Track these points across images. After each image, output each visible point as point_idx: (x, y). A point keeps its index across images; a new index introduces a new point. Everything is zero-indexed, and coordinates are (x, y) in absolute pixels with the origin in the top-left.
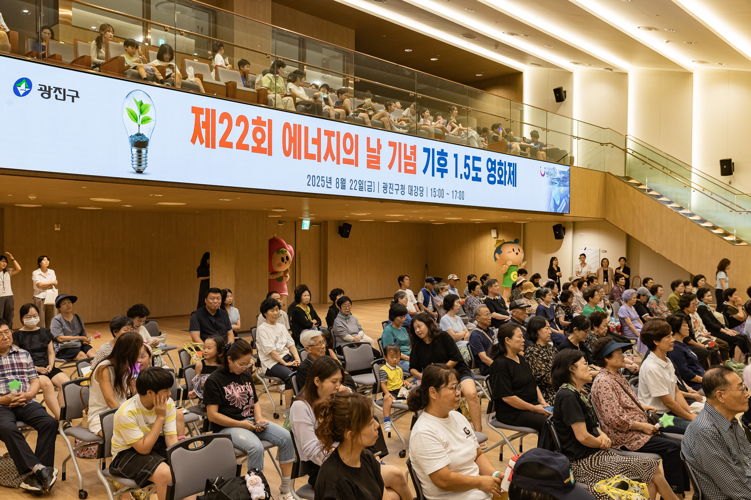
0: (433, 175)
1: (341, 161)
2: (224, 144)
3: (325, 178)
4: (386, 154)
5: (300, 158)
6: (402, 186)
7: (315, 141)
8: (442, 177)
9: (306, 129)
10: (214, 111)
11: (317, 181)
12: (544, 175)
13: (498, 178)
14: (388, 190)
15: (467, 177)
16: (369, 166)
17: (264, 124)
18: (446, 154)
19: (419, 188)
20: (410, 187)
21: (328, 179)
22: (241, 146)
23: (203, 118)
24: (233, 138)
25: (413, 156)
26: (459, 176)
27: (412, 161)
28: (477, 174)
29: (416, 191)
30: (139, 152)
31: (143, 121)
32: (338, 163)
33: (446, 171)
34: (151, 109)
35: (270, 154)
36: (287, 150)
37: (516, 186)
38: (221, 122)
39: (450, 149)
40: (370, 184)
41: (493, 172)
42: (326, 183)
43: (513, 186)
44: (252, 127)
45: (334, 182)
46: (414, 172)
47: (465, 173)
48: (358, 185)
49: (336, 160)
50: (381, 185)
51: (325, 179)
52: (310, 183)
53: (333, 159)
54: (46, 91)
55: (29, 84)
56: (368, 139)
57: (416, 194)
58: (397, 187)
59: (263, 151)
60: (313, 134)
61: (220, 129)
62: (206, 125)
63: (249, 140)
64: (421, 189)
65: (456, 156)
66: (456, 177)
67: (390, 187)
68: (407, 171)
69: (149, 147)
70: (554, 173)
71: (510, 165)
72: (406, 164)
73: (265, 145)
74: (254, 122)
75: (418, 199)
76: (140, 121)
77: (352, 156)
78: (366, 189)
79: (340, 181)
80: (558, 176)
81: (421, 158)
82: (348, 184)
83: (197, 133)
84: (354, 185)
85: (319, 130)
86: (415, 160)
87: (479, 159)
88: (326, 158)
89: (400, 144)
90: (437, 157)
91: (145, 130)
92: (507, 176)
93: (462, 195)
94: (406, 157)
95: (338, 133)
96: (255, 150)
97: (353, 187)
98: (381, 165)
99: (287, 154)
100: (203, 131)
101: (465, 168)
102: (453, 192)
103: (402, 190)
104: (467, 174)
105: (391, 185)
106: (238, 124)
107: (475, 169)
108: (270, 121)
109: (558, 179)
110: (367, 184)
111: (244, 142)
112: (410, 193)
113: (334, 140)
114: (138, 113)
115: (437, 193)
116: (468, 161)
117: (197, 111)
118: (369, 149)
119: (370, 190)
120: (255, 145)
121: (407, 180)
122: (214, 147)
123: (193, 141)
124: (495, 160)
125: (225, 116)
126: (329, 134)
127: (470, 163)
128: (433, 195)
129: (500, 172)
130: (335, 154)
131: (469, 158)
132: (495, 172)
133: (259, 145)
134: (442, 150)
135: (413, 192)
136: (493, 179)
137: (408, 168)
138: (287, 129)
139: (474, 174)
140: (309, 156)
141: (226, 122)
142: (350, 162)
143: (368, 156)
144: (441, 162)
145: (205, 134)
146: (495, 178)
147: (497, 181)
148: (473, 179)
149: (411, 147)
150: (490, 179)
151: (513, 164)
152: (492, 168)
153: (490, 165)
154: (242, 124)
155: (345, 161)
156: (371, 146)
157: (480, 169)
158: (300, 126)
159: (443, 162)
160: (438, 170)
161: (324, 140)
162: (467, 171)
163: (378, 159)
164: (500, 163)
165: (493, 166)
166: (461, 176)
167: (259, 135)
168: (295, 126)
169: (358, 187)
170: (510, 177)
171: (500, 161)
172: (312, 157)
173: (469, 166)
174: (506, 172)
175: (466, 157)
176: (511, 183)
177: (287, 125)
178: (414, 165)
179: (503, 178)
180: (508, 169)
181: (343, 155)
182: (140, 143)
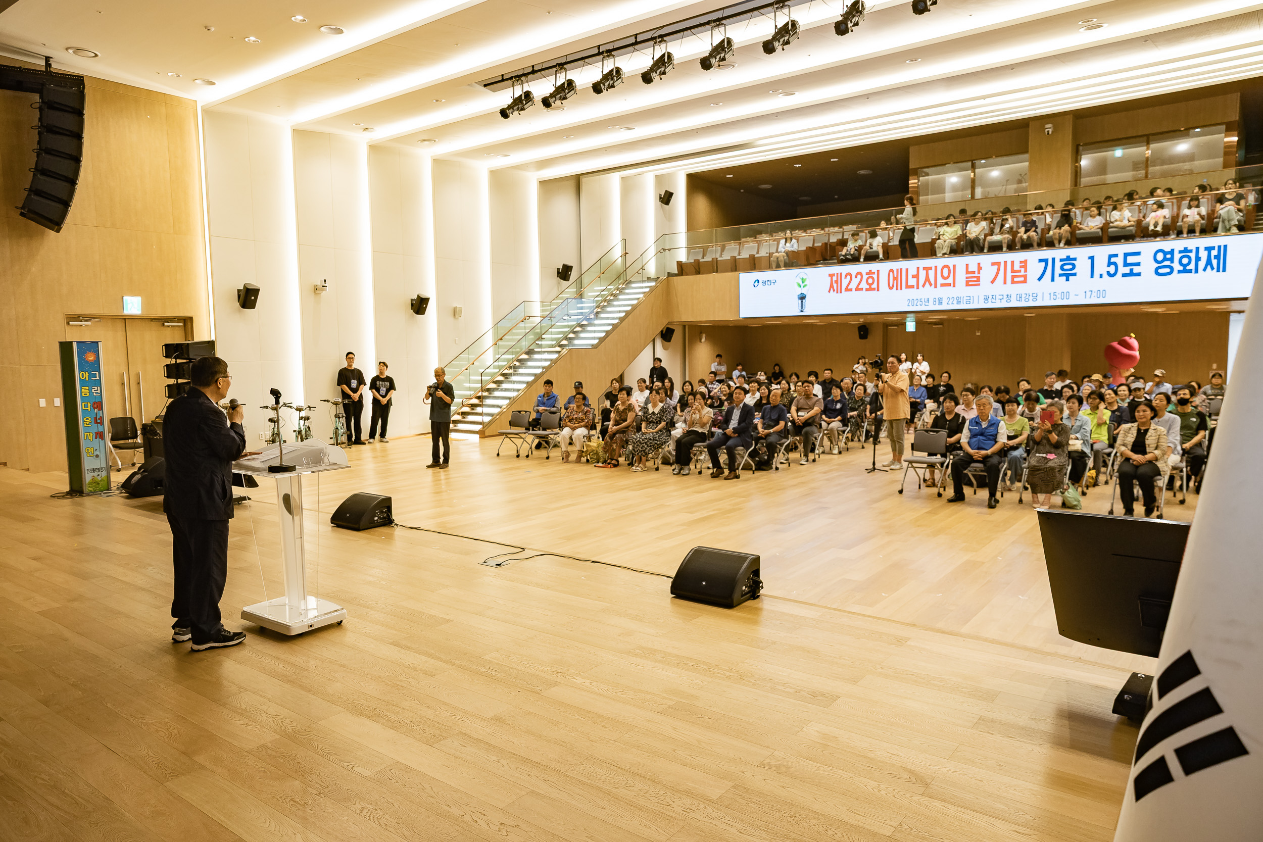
0: (1053, 280)
1: (938, 285)
2: (847, 290)
4: (988, 272)
5: (901, 289)
6: (1008, 295)
7: (913, 276)
8: (1067, 280)
9: (907, 270)
10: (841, 273)
11: (915, 302)
13: (1177, 266)
14: (990, 300)
15: (1111, 275)
16: (967, 284)
17: (874, 273)
18: (1075, 259)
19: (1031, 295)
20: (1018, 296)
21: (926, 300)
22: (858, 289)
23: (835, 278)
24: (853, 285)
25: (1023, 270)
26: (1096, 274)
27: (1023, 273)
28: (1131, 270)
29: (1027, 297)
30: (802, 302)
31: (804, 287)
32: (936, 287)
33: (1075, 274)
34: (807, 280)
35: (878, 290)
36: (891, 285)
37: (1224, 270)
38: (845, 278)
39: (1081, 253)
40: (969, 298)
41: (1167, 263)
42: (924, 303)
43: (1218, 270)
44: (865, 277)
45: (931, 301)
46: (1025, 282)
47: (1108, 273)
48: (955, 300)
49: (933, 286)
50: (982, 298)
51: (923, 300)
52: (910, 304)
53: (931, 285)
54: (764, 283)
55: (758, 281)
56: (967, 265)
57: (1027, 300)
58: (1001, 297)
59: (874, 289)
60: (912, 272)
61: (845, 282)
62: (836, 282)
63: (864, 285)
64: (1034, 295)
65: (1092, 258)
66: (1092, 276)
68: (1013, 282)
69: (806, 299)
71: (1209, 249)
72: (1013, 277)
73: (875, 286)
74: (867, 274)
75: (1031, 304)
76: (802, 286)
77: (950, 281)
78: (965, 302)
79: (937, 300)
81: (1035, 268)
82: (945, 301)
83: (831, 286)
84: (951, 301)
85: (918, 269)
86: (1026, 271)
87: (1138, 254)
88: (923, 286)
89: (1005, 262)
90: (1058, 264)
91: (804, 291)
92: (1202, 264)
93: (1102, 293)
94: (1013, 271)
95: (936, 267)
96: (867, 290)
97: (950, 302)
98: (981, 282)
99: (891, 288)
100: (835, 285)
101: (1109, 265)
102: (1086, 292)
103: (1008, 299)
104: (1112, 272)
105: (994, 297)
107: (1126, 264)
108: (878, 271)
110: (965, 298)
111: (860, 287)
112: (1018, 300)
113: (931, 273)
114: (801, 283)
115: (1059, 296)
116: (1113, 260)
117: (831, 275)
118: (967, 272)
119: (968, 303)
120: (868, 287)
121: (1015, 289)
122: (841, 292)
123: (829, 292)
124: (1173, 250)
125: (849, 274)
126: (927, 269)
127: (1119, 261)
128: (1052, 298)
129: (1185, 261)
130: (933, 282)
131: (1116, 256)
132: (1172, 262)
133: (870, 287)
134: (1068, 257)
135: (1023, 299)
136: (1168, 270)
137: (1016, 279)
138: (891, 273)
139: (1127, 270)
140: (908, 287)
141: (848, 277)
142: (949, 285)
143: (967, 278)
144: (1066, 267)
145: (835, 286)
146: (1172, 268)
147: (1175, 271)
148: (1124, 275)
149: (1021, 262)
150: (1160, 271)
151: (1219, 247)
152: (1165, 259)
153: (1160, 256)
154: (859, 276)
155: (942, 285)
156: (970, 270)
157: (1138, 264)
158: (901, 269)
159: (1070, 267)
160: (1060, 275)
161: (922, 274)
162: (1112, 269)
163: (978, 279)
164: (1186, 250)
165: (1168, 256)
166: (1101, 276)
167: (870, 281)
168: (897, 270)
169: (955, 302)
170: (1209, 262)
171: (1186, 248)
172: (912, 287)
173: (1115, 264)
174: (1198, 259)
175: (1110, 256)
176: (1212, 268)
177: (891, 271)
178: (1025, 277)
179: (1192, 267)
180: (1203, 255)
181: (940, 281)
182: (802, 298)
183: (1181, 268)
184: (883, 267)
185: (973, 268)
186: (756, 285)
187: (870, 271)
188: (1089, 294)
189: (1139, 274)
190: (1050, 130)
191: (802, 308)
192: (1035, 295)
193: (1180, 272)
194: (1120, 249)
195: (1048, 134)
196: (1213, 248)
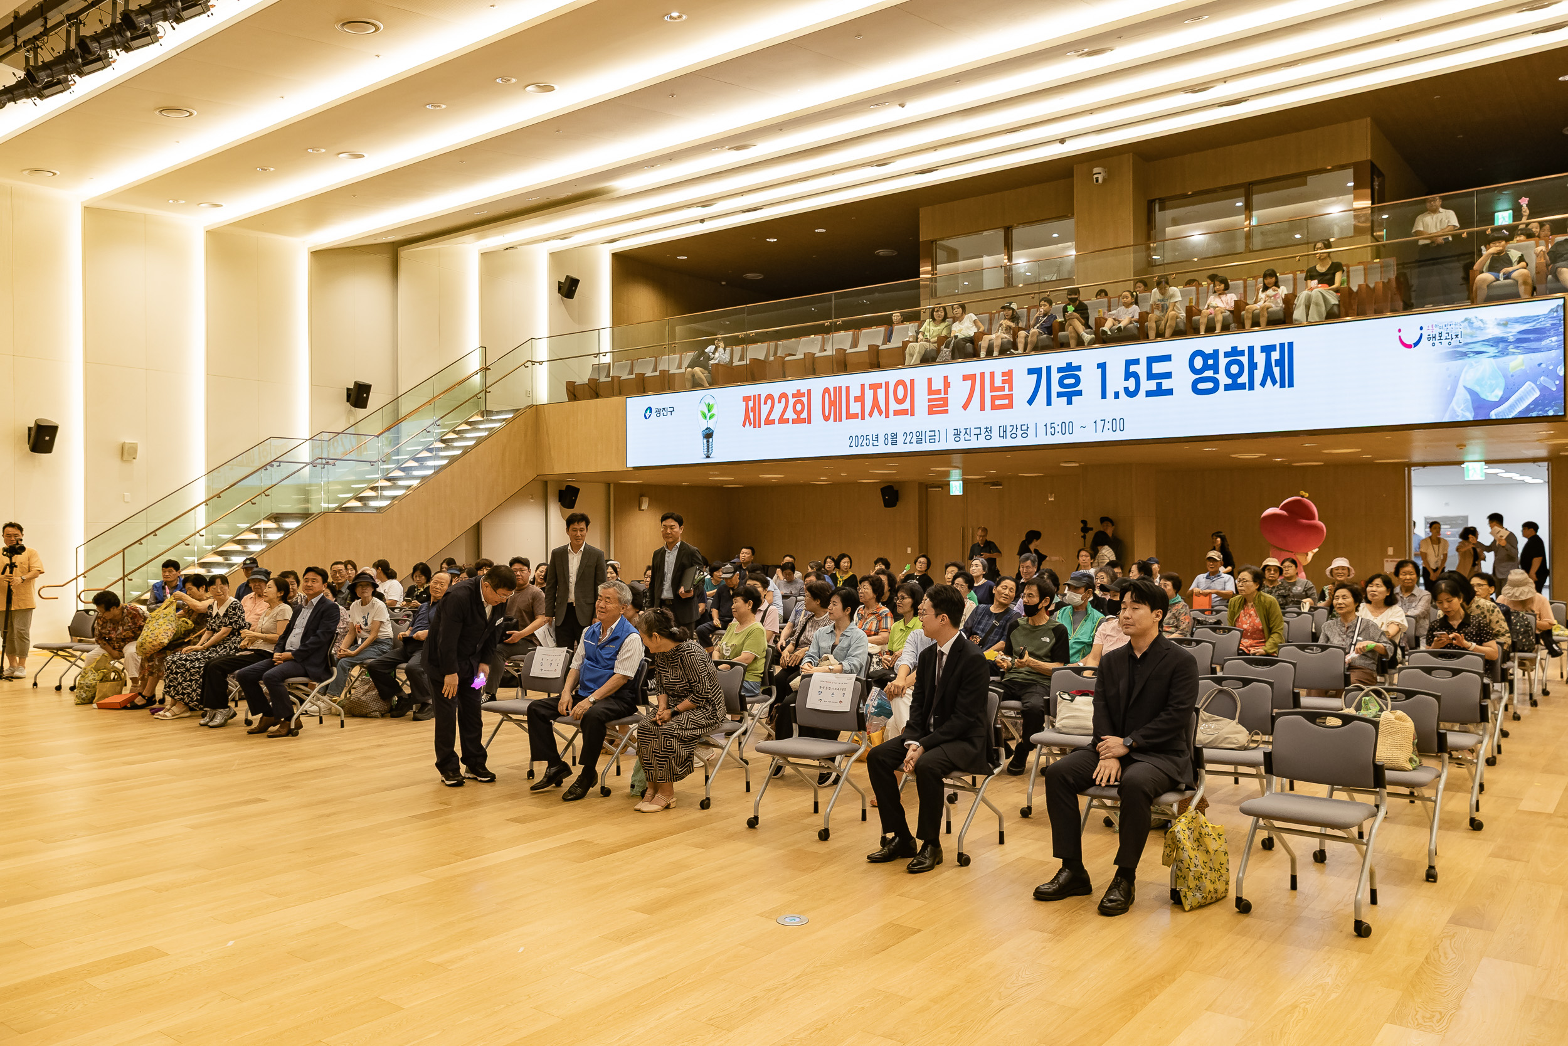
0: (1049, 403)
1: (891, 413)
2: (769, 422)
3: (871, 436)
4: (958, 392)
5: (840, 420)
6: (987, 428)
7: (857, 399)
8: (1069, 402)
9: (848, 388)
10: (759, 395)
11: (860, 441)
12: (1416, 344)
13: (1224, 380)
14: (962, 436)
15: (1131, 394)
16: (931, 412)
17: (803, 395)
18: (1079, 368)
19: (1019, 427)
20: (1001, 428)
21: (874, 437)
22: (783, 420)
23: (751, 404)
24: (775, 416)
25: (1006, 386)
26: (1110, 394)
27: (1006, 392)
28: (1159, 385)
29: (1014, 431)
30: (708, 441)
31: (710, 418)
32: (887, 416)
33: (1079, 393)
34: (715, 407)
35: (809, 422)
36: (827, 415)
37: (1291, 385)
38: (765, 403)
39: (1087, 359)
40: (933, 433)
41: (1209, 373)
42: (871, 442)
43: (1282, 385)
44: (792, 401)
45: (881, 439)
46: (1010, 406)
47: (1126, 390)
48: (915, 437)
49: (884, 414)
50: (951, 433)
51: (870, 438)
52: (853, 444)
53: (880, 413)
54: (658, 412)
55: (650, 408)
56: (930, 380)
57: (1014, 436)
58: (978, 431)
59: (803, 421)
60: (855, 392)
61: (765, 409)
62: (753, 409)
63: (790, 415)
65: (1102, 366)
66: (1104, 396)
67: (966, 432)
68: (994, 407)
69: (715, 436)
70: (1469, 331)
71: (1267, 350)
72: (993, 398)
73: (804, 415)
74: (794, 396)
75: (1020, 442)
77: (906, 405)
78: (928, 441)
79: (890, 437)
80: (1496, 332)
81: (1024, 385)
82: (900, 439)
83: (747, 417)
84: (909, 438)
85: (863, 386)
86: (1011, 389)
87: (1167, 358)
88: (871, 415)
89: (982, 375)
90: (1055, 377)
92: (1259, 374)
93: (1119, 423)
94: (993, 388)
95: (887, 383)
96: (795, 422)
97: (907, 441)
98: (949, 408)
99: (826, 419)
100: (751, 415)
101: (1127, 379)
102: (1095, 422)
103: (987, 434)
104: (1132, 388)
105: (968, 431)
106: (779, 402)
107: (1151, 376)
108: (809, 391)
109: (1496, 341)
110: (928, 434)
111: (785, 417)
112: (1002, 435)
113: (881, 393)
114: (706, 412)
115: (1058, 429)
116: (1133, 368)
117: (746, 399)
118: (930, 391)
119: (932, 440)
120: (795, 417)
121: (996, 419)
122: (759, 427)
123: (744, 425)
124: (1216, 352)
125: (770, 397)
126: (875, 387)
127: (1141, 369)
128: (1049, 433)
129: (1234, 369)
130: (883, 407)
131: (1136, 362)
132: (1216, 372)
133: (799, 416)
134: (1069, 364)
135: (1009, 434)
136: (1210, 385)
137: (998, 402)
138: (827, 394)
139: (1152, 385)
140: (850, 416)
141: (769, 401)
142: (903, 412)
143: (929, 400)
144: (1067, 381)
145: (752, 417)
146: (1216, 382)
147: (1222, 387)
148: (1149, 394)
149: (1004, 374)
150: (1201, 386)
151: (1282, 345)
152: (1206, 367)
153: (1199, 363)
154: (783, 400)
155: (897, 413)
156: (934, 388)
157: (1168, 375)
158: (840, 388)
159: (1072, 381)
160: (1059, 395)
161: (869, 395)
162: (1131, 384)
163: (945, 401)
164: (1235, 352)
165: (1211, 362)
166: (1117, 395)
167: (799, 407)
168: (835, 388)
169: (914, 440)
170: (1268, 372)
171: (1234, 349)
172: (855, 416)
173: (1136, 375)
174: (1253, 366)
175: (1129, 363)
176: (1274, 382)
177: (827, 390)
178: (1010, 397)
179: (1245, 379)
180: (1260, 358)
181: (894, 406)
182: (708, 435)
183: (1229, 381)
184: (817, 385)
185: (938, 384)
186: (648, 415)
187: (799, 391)
188: (1100, 424)
189: (1169, 392)
190: (1100, 178)
191: (708, 452)
192: (1024, 428)
193: (1228, 388)
194: (1141, 351)
195: (1097, 181)
196: (1272, 348)
